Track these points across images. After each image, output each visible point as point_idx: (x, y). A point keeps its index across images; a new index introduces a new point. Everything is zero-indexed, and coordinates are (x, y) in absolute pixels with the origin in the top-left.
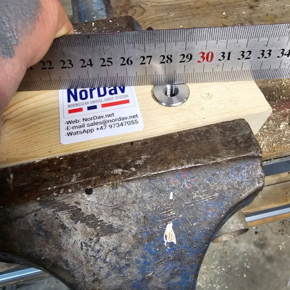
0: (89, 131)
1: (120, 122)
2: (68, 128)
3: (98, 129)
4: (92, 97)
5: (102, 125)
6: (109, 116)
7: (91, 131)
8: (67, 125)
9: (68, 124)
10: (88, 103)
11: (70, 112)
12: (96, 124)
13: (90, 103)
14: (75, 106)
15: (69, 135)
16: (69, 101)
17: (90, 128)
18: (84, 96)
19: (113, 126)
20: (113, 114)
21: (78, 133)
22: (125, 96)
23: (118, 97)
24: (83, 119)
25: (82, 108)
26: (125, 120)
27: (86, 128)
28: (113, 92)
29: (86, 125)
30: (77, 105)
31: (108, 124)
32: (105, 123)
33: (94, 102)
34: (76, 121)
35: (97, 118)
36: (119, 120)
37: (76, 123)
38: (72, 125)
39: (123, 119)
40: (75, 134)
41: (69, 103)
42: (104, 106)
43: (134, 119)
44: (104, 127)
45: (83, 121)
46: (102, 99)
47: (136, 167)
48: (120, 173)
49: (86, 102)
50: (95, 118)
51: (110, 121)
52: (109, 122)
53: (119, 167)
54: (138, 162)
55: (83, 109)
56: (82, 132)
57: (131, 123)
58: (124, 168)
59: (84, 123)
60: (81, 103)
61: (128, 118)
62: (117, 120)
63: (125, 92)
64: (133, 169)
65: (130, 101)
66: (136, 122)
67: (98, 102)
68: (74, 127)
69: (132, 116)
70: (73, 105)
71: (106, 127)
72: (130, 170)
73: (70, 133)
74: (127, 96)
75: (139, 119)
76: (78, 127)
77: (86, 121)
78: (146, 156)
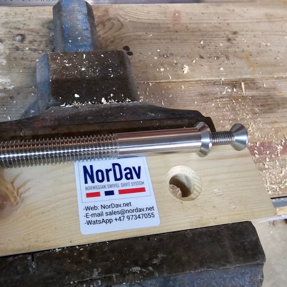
0: (107, 221)
1: (137, 214)
2: (87, 216)
3: (116, 219)
4: (108, 180)
5: (120, 215)
6: (127, 205)
7: (110, 221)
8: (85, 212)
9: (87, 210)
10: (105, 187)
11: (89, 195)
12: (115, 213)
13: (107, 187)
14: (92, 188)
15: (88, 224)
16: (86, 182)
17: (109, 217)
18: (100, 178)
19: (131, 217)
20: (130, 203)
21: (98, 221)
22: (141, 182)
23: (134, 184)
24: (102, 206)
25: (99, 192)
26: (142, 212)
27: (105, 217)
28: (129, 176)
29: (104, 214)
30: (94, 188)
31: (126, 215)
32: (123, 212)
33: (111, 186)
34: (95, 208)
35: (115, 206)
36: (136, 210)
37: (95, 210)
38: (91, 212)
39: (140, 210)
40: (95, 222)
41: (87, 185)
42: (121, 192)
43: (150, 212)
44: (122, 218)
45: (102, 209)
46: (118, 184)
47: (153, 265)
48: (138, 272)
49: (103, 186)
50: (113, 205)
51: (127, 211)
52: (127, 213)
53: (137, 265)
54: (155, 261)
55: (101, 194)
56: (101, 222)
57: (148, 216)
58: (142, 267)
59: (102, 210)
60: (98, 186)
61: (145, 209)
62: (134, 210)
63: (141, 177)
64: (150, 268)
65: (146, 189)
66: (153, 216)
67: (115, 187)
68: (93, 215)
69: (149, 208)
70: (91, 188)
71: (124, 218)
72: (148, 270)
73: (89, 221)
74: (143, 183)
75: (156, 212)
76: (97, 215)
77: (104, 208)
78: (162, 255)
